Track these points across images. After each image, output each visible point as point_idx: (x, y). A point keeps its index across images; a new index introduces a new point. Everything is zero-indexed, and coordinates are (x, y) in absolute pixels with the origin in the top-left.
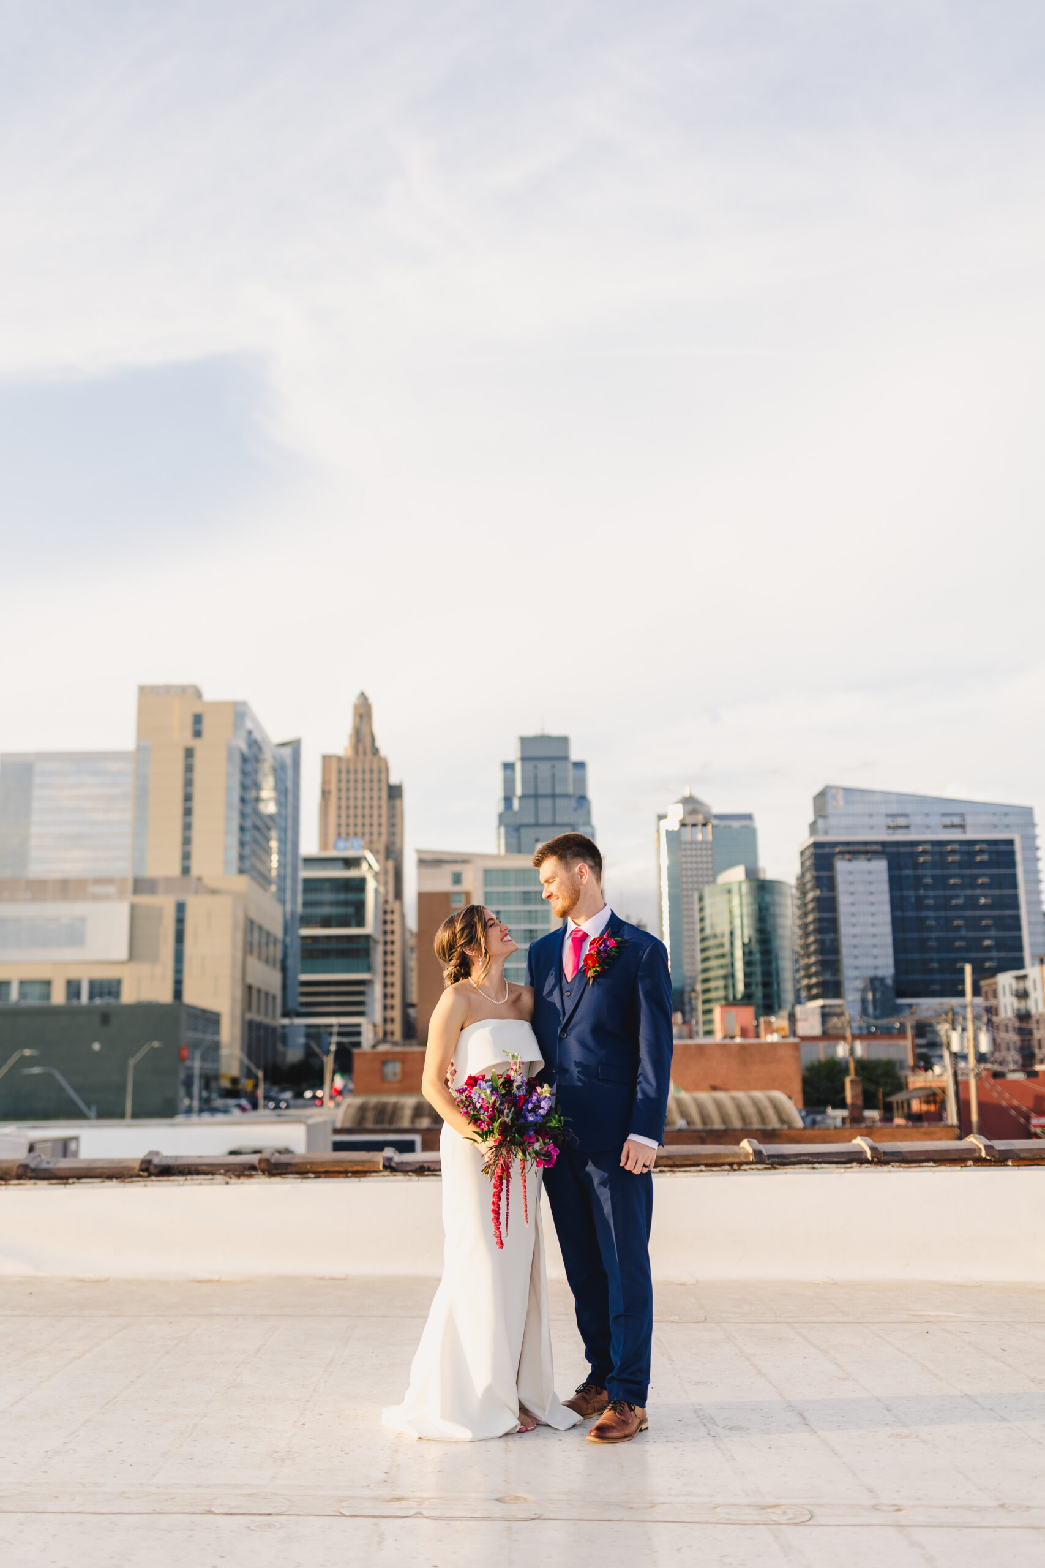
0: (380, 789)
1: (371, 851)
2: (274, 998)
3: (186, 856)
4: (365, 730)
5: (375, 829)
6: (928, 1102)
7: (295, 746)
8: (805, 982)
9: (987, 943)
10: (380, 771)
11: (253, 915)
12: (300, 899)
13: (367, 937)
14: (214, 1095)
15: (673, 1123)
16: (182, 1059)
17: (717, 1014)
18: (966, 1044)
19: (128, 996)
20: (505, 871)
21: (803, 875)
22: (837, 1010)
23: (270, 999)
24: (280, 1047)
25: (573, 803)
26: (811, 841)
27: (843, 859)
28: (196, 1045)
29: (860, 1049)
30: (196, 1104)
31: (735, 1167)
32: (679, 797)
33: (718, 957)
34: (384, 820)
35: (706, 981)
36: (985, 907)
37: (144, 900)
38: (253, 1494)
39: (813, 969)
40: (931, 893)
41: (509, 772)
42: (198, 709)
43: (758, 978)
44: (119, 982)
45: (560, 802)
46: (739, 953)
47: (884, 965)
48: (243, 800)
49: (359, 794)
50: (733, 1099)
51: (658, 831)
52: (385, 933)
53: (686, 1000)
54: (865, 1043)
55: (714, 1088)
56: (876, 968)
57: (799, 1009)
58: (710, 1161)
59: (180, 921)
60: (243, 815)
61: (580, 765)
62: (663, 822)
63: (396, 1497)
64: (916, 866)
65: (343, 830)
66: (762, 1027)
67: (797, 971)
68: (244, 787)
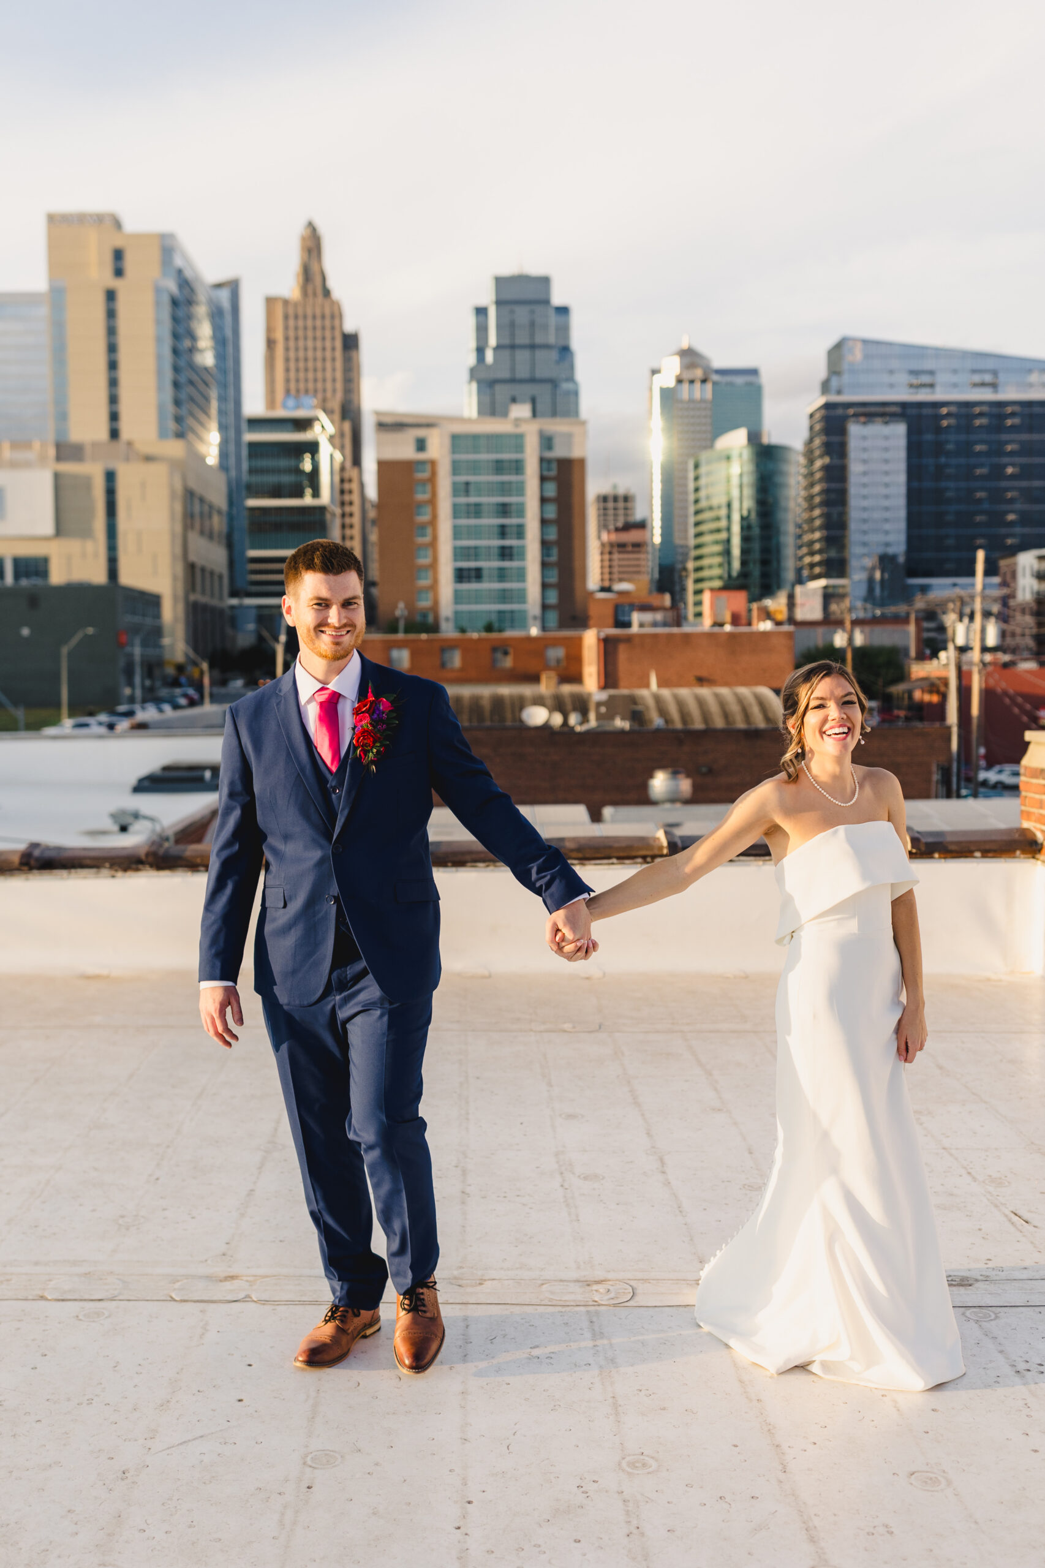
0: (333, 339)
1: (325, 411)
2: (221, 577)
3: (114, 417)
4: (315, 267)
5: (329, 385)
6: (931, 692)
7: (233, 287)
8: (807, 560)
9: (1011, 517)
10: (333, 317)
11: (193, 484)
12: (245, 466)
13: (322, 509)
14: (158, 683)
15: (651, 721)
16: (121, 646)
17: (707, 597)
18: (971, 635)
19: (57, 576)
20: (475, 437)
21: (811, 440)
22: (841, 591)
23: (216, 579)
24: (229, 631)
25: (554, 355)
26: (821, 401)
27: (858, 422)
28: (136, 630)
29: (859, 639)
30: (138, 693)
31: (649, 859)
32: (675, 348)
33: (712, 532)
34: (339, 375)
35: (698, 558)
36: (1013, 477)
37: (69, 468)
38: (89, 1273)
39: (817, 546)
40: (954, 461)
41: (482, 318)
42: (119, 243)
43: (756, 555)
44: (45, 561)
45: (540, 354)
46: (736, 529)
47: (896, 540)
48: (175, 352)
49: (310, 344)
50: (717, 696)
51: (651, 389)
52: (343, 504)
53: (676, 578)
54: (867, 629)
55: (701, 681)
56: (887, 544)
57: (798, 589)
58: (621, 854)
59: (111, 493)
60: (176, 369)
61: (563, 311)
62: (656, 376)
63: (231, 1274)
64: (939, 430)
65: (293, 386)
66: (755, 614)
67: (800, 547)
68: (176, 336)
